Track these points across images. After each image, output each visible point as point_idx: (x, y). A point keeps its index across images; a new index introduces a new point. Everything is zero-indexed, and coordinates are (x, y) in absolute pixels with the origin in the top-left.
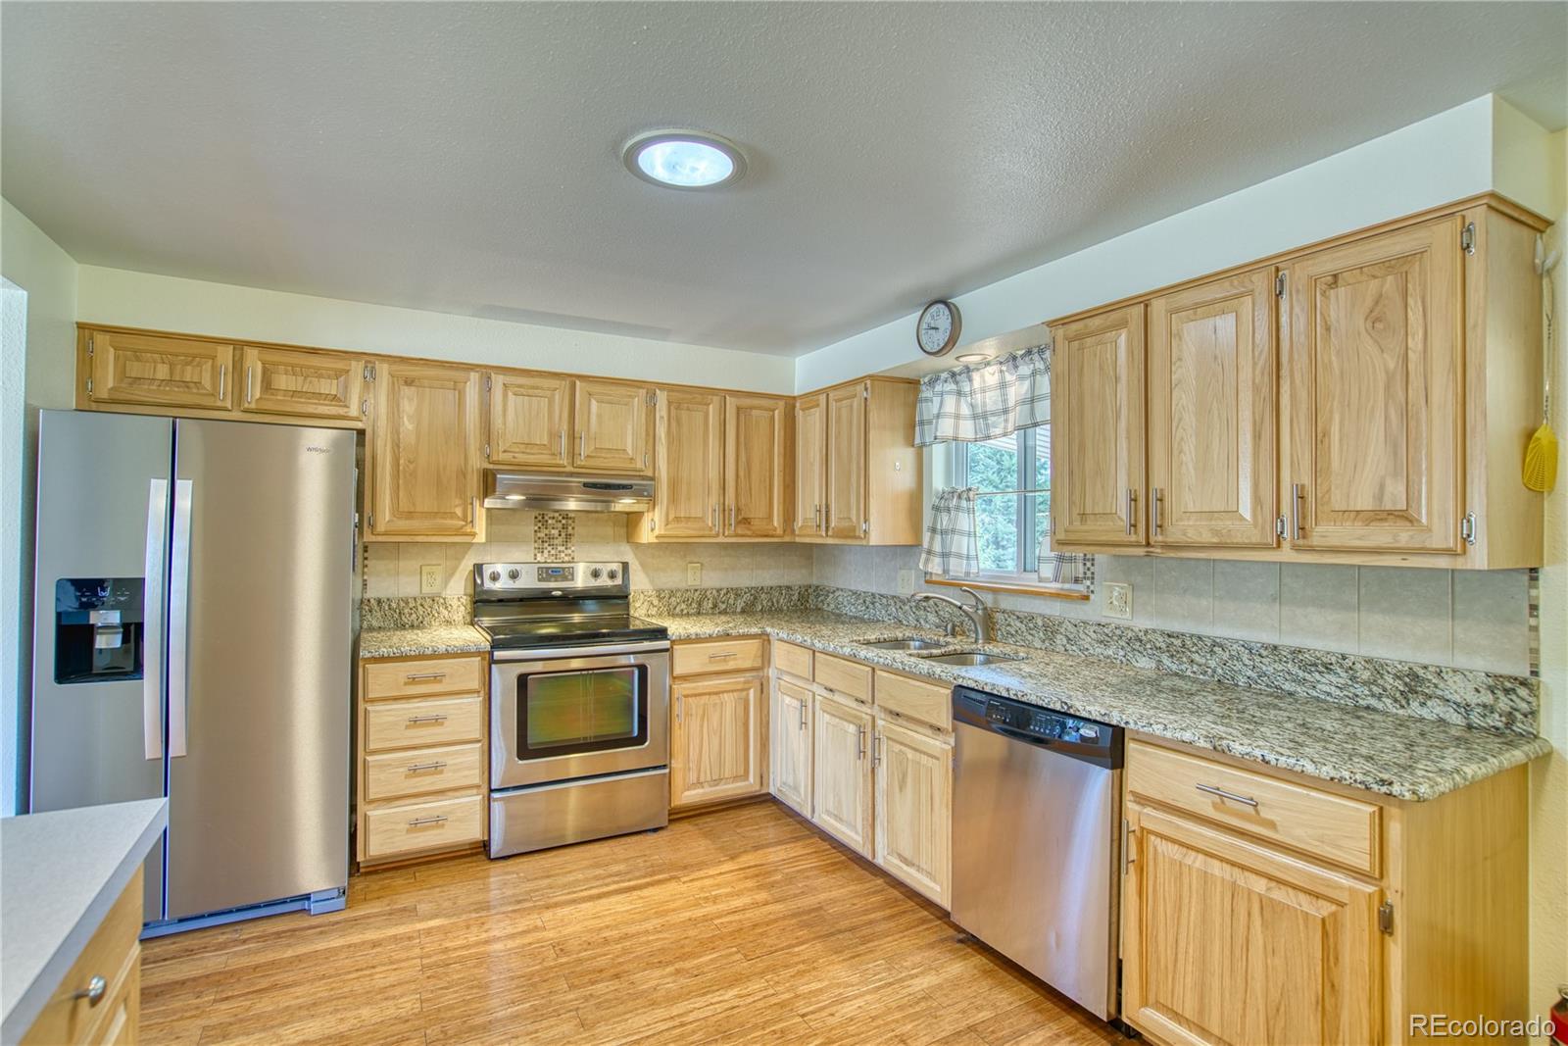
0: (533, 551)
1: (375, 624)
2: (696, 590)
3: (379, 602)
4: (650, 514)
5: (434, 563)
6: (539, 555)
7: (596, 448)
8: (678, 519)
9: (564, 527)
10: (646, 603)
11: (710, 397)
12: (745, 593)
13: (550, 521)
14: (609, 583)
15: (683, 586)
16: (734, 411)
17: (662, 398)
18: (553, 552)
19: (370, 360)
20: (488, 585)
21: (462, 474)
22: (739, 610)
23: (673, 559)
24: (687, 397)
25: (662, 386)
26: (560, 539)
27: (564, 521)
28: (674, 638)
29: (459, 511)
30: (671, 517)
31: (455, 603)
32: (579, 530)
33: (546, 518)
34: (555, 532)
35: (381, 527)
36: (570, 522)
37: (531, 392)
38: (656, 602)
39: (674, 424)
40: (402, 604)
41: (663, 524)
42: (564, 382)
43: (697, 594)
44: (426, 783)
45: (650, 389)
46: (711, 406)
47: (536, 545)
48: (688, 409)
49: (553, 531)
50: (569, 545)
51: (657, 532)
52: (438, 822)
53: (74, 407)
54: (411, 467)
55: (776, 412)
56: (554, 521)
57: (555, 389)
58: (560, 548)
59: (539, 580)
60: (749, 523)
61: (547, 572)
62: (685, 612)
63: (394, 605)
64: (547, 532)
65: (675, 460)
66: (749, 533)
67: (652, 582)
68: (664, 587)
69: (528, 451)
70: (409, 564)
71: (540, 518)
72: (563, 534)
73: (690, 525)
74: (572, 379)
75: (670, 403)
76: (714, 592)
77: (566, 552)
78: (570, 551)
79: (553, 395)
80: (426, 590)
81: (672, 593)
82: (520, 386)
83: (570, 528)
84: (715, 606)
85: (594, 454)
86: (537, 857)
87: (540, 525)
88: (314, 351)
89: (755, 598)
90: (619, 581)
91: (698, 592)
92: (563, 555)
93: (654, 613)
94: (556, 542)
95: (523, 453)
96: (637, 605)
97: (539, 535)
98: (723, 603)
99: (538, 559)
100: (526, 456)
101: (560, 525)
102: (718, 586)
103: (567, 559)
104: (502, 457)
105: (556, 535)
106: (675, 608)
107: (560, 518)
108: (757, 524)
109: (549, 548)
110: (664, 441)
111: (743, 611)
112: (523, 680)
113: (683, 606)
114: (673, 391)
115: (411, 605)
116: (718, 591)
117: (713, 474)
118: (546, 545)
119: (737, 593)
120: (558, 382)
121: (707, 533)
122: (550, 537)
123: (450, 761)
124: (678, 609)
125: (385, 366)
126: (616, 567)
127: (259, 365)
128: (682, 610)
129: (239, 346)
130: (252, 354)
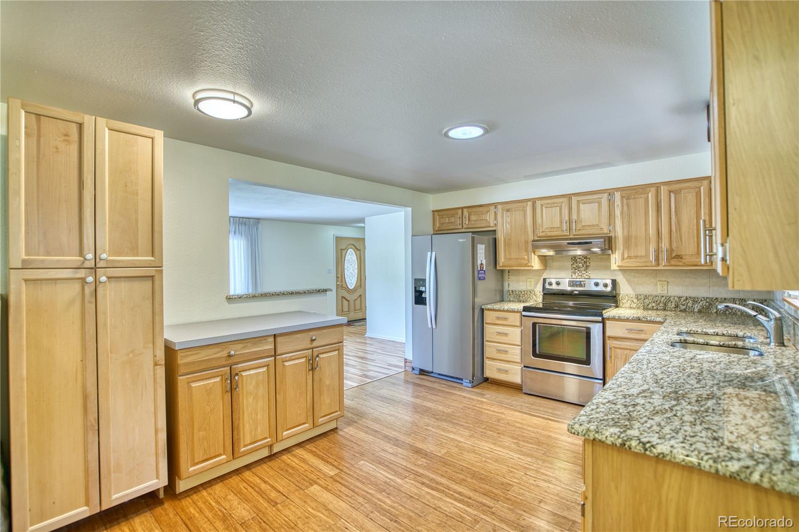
0: (571, 274)
1: (511, 299)
2: (663, 296)
3: (512, 291)
4: (614, 255)
5: (531, 277)
6: (573, 275)
7: (583, 226)
8: (629, 257)
9: (585, 262)
10: (629, 301)
11: (648, 189)
12: (701, 300)
13: (578, 260)
14: (604, 289)
15: (654, 293)
16: (667, 193)
17: (618, 195)
18: (580, 274)
19: (495, 205)
20: (547, 286)
21: (526, 242)
22: (696, 310)
23: (648, 278)
24: (631, 193)
25: (617, 189)
26: (583, 268)
27: (585, 260)
28: (605, 317)
29: (526, 258)
30: (626, 256)
31: (538, 294)
32: (592, 264)
33: (576, 258)
34: (581, 265)
35: (501, 264)
36: (588, 260)
37: (553, 205)
38: (635, 301)
39: (625, 208)
40: (520, 293)
41: (620, 260)
42: (566, 199)
43: (663, 299)
44: (503, 356)
45: (610, 192)
46: (650, 194)
47: (572, 271)
48: (635, 198)
49: (580, 265)
50: (588, 271)
51: (617, 264)
52: (506, 372)
53: (432, 233)
54: (510, 241)
55: (702, 188)
56: (580, 260)
57: (562, 202)
58: (583, 272)
59: (569, 286)
60: (682, 258)
61: (573, 283)
62: (655, 308)
63: (517, 293)
64: (577, 265)
65: (627, 225)
66: (681, 264)
67: (634, 289)
68: (641, 293)
69: (552, 230)
70: (522, 278)
71: (573, 258)
72: (585, 266)
73: (638, 260)
74: (569, 197)
75: (622, 197)
76: (676, 298)
77: (586, 274)
78: (588, 274)
79: (561, 205)
80: (529, 288)
81: (646, 297)
82: (548, 204)
83: (588, 263)
84: (677, 306)
85: (582, 229)
86: (540, 398)
87: (574, 262)
88: (481, 206)
89: (710, 304)
90: (609, 289)
91: (664, 298)
92: (585, 275)
93: (634, 306)
94: (581, 269)
95: (550, 232)
96: (624, 301)
97: (574, 266)
98: (684, 305)
99: (573, 277)
100: (550, 233)
101: (583, 262)
102: (680, 294)
103: (586, 277)
104: (541, 234)
105: (581, 266)
106: (648, 305)
107: (583, 258)
108: (687, 260)
109: (578, 272)
110: (619, 218)
111: (700, 312)
112: (534, 325)
113: (654, 305)
114: (624, 191)
115: (523, 293)
116: (679, 298)
117: (652, 231)
118: (577, 271)
119: (695, 300)
120: (563, 199)
121: (649, 264)
122: (579, 267)
123: (510, 351)
124: (650, 306)
125: (500, 206)
126: (609, 282)
127: (467, 213)
128: (653, 307)
129: (462, 208)
130: (465, 210)
